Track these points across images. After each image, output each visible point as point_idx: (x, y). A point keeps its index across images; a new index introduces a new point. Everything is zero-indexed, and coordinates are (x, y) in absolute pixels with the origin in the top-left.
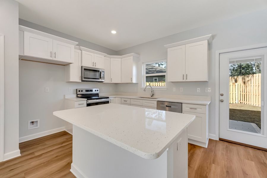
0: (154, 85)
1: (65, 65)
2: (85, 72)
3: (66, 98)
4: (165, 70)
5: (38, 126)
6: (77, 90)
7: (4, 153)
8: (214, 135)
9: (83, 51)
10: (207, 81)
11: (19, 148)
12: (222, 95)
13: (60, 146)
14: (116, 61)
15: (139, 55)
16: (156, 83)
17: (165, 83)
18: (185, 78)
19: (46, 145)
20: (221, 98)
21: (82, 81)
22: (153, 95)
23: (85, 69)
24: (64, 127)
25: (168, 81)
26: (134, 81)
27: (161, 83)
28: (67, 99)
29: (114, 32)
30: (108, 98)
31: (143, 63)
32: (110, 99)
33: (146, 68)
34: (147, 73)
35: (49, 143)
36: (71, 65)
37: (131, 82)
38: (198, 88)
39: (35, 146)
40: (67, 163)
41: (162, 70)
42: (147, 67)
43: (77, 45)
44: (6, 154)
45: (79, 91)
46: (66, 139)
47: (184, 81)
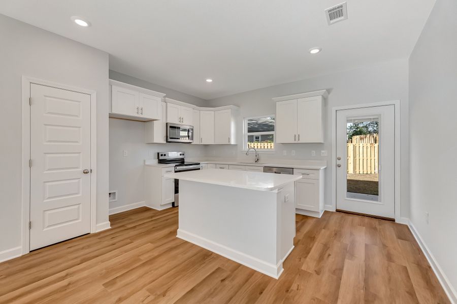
0: (259, 147)
1: (147, 122)
2: (171, 131)
3: (146, 163)
4: (271, 122)
5: (116, 200)
6: (158, 154)
7: (96, 224)
8: (330, 206)
9: (168, 103)
10: (322, 142)
11: (109, 221)
12: (339, 159)
13: (150, 220)
14: (207, 114)
15: (238, 106)
16: (259, 144)
17: (272, 144)
18: (297, 139)
19: (131, 219)
20: (339, 162)
21: (167, 142)
22: (258, 160)
23: (171, 127)
24: (144, 202)
25: (278, 142)
26: (233, 142)
27: (266, 144)
28: (148, 165)
29: (209, 81)
30: (199, 164)
31: (244, 118)
32: (201, 165)
33: (249, 124)
34: (249, 131)
35: (135, 218)
36: (154, 121)
37: (228, 143)
38: (312, 151)
39: (120, 221)
40: (169, 232)
41: (267, 123)
42: (249, 122)
43: (165, 97)
44: (98, 225)
45: (162, 155)
46: (154, 214)
47: (296, 142)
